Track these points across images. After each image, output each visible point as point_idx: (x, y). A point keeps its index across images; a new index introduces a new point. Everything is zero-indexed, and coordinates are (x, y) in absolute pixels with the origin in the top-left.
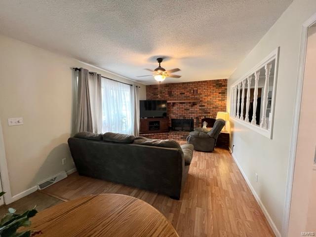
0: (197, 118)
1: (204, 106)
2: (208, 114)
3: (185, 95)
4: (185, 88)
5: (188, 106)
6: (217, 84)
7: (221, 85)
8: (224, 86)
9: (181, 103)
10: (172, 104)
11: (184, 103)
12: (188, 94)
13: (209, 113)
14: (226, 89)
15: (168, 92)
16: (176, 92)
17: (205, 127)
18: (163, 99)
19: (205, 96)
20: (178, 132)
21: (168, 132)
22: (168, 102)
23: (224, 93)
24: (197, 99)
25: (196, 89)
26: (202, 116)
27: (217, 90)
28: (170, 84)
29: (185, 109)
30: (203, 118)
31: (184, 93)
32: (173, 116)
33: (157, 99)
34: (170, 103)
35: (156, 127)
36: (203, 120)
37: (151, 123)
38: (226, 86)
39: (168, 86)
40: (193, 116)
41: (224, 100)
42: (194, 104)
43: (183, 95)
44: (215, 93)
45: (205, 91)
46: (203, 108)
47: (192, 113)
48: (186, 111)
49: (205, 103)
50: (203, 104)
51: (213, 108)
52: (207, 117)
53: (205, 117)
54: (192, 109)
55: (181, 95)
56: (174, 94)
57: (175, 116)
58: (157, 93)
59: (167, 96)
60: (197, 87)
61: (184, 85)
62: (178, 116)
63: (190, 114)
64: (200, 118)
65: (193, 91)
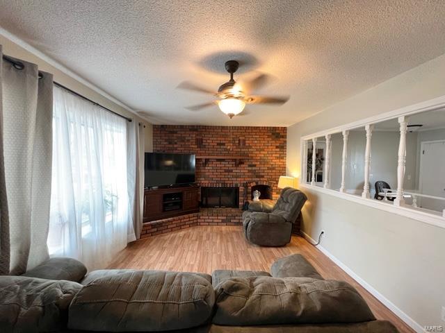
0: (246, 186)
1: (255, 166)
2: (261, 179)
3: (225, 147)
4: (226, 136)
5: (230, 165)
6: (273, 134)
7: (278, 136)
9: (218, 160)
10: (204, 161)
11: (223, 160)
13: (263, 177)
14: (285, 142)
15: (197, 139)
16: (211, 141)
17: (257, 199)
18: (187, 152)
19: (257, 150)
20: (215, 210)
21: (198, 211)
22: (197, 157)
23: (282, 147)
24: (244, 154)
25: (244, 138)
26: (252, 182)
27: (274, 142)
28: (199, 126)
29: (226, 171)
30: (254, 184)
31: (224, 144)
32: (204, 182)
33: (175, 152)
34: (201, 159)
35: (175, 204)
36: (254, 189)
37: (166, 197)
38: (285, 137)
39: (196, 130)
40: (238, 182)
41: (282, 158)
42: (241, 163)
43: (222, 147)
44: (271, 147)
45: (256, 142)
46: (254, 168)
47: (237, 177)
48: (227, 174)
49: (257, 161)
50: (253, 163)
51: (269, 169)
52: (259, 184)
53: (257, 183)
54: (237, 171)
55: (219, 147)
56: (207, 144)
57: (207, 182)
58: (176, 141)
59: (194, 146)
60: (244, 136)
61: (224, 131)
62: (213, 182)
63: (233, 179)
64: (249, 185)
65: (238, 142)
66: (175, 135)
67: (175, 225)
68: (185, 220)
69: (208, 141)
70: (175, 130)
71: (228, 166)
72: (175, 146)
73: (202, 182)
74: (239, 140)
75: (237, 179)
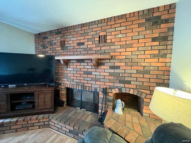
0: (105, 91)
1: (118, 67)
2: (127, 86)
3: (84, 47)
4: (85, 34)
5: (89, 67)
6: (148, 20)
8: (166, 21)
9: (79, 61)
10: (62, 62)
11: (83, 61)
12: (90, 44)
13: (129, 82)
14: (172, 29)
15: (61, 42)
16: (72, 41)
19: (122, 47)
22: (56, 58)
23: (166, 38)
24: (105, 53)
25: (104, 33)
26: (115, 88)
27: (148, 32)
29: (85, 73)
30: (117, 91)
31: (83, 44)
32: (67, 83)
36: (116, 97)
38: (173, 20)
39: (60, 33)
40: (98, 86)
41: (164, 56)
42: (99, 63)
43: (81, 47)
44: (144, 41)
45: (120, 36)
46: (116, 71)
47: (96, 80)
48: (86, 76)
49: (120, 61)
50: (116, 64)
51: (138, 72)
52: (124, 91)
53: (120, 89)
54: (96, 73)
55: (78, 47)
56: (69, 45)
57: (69, 82)
58: (47, 45)
59: (59, 49)
60: (105, 30)
61: (83, 28)
62: (74, 83)
63: (92, 82)
64: (110, 91)
65: (98, 39)
66: (46, 40)
69: (70, 42)
70: (46, 35)
71: (87, 67)
72: (47, 50)
73: (65, 82)
74: (100, 36)
75: (97, 83)
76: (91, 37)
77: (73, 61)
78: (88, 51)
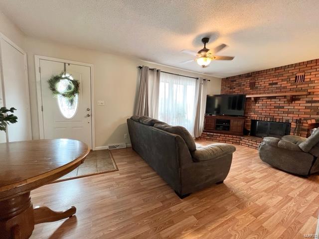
1: (317, 102)
3: (277, 86)
4: (279, 76)
5: (281, 102)
9: (269, 98)
10: (253, 99)
11: (274, 97)
12: (284, 84)
15: (250, 83)
16: (263, 83)
18: (242, 93)
22: (247, 96)
25: (303, 74)
26: (311, 119)
28: (254, 72)
29: (275, 107)
30: (313, 122)
31: (276, 84)
32: (253, 116)
34: (250, 98)
35: (225, 127)
36: (312, 126)
39: (250, 76)
40: (290, 118)
42: (293, 99)
43: (274, 86)
46: (313, 105)
47: (288, 113)
48: (277, 110)
50: (314, 99)
53: (318, 120)
54: (289, 107)
56: (259, 85)
57: (257, 116)
58: (235, 87)
59: (247, 89)
60: (304, 71)
61: (278, 71)
62: (262, 116)
63: (284, 115)
64: (305, 121)
65: (294, 79)
66: (235, 83)
67: (222, 139)
68: (229, 138)
69: (261, 83)
70: (235, 79)
71: (279, 102)
72: (234, 90)
73: (252, 116)
74: (296, 77)
75: (289, 115)
76: (287, 77)
77: (263, 98)
78: (281, 89)
